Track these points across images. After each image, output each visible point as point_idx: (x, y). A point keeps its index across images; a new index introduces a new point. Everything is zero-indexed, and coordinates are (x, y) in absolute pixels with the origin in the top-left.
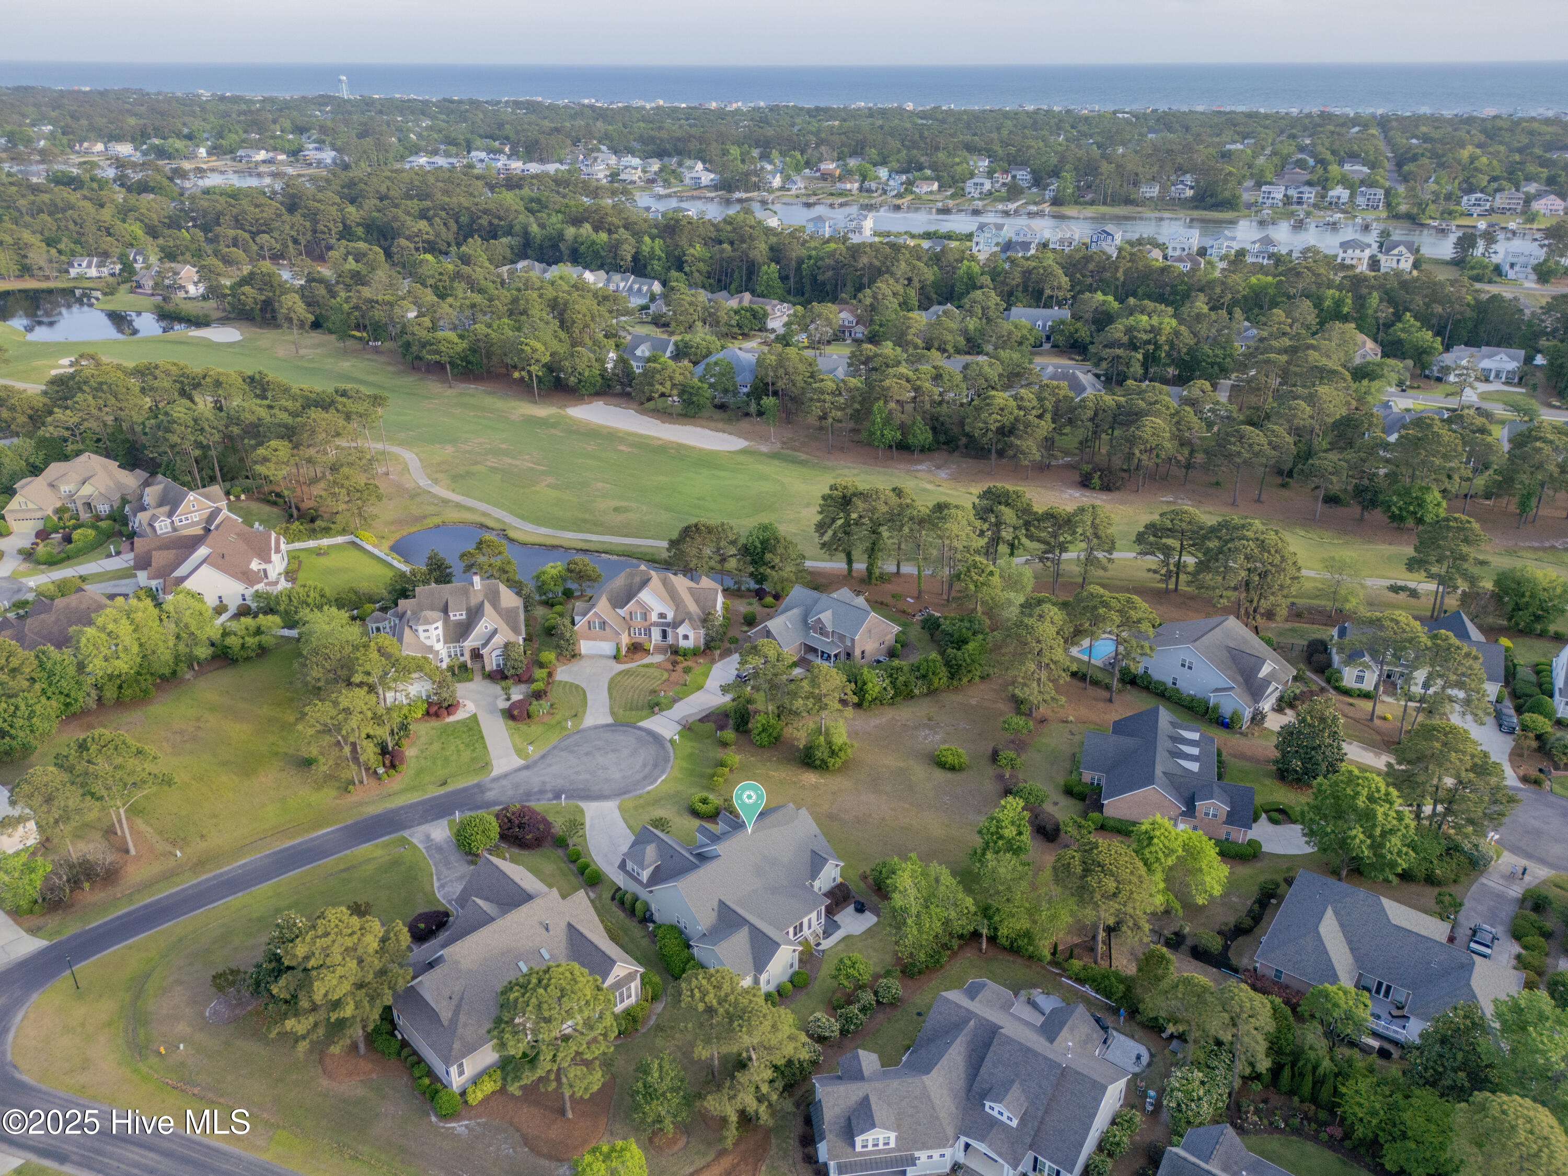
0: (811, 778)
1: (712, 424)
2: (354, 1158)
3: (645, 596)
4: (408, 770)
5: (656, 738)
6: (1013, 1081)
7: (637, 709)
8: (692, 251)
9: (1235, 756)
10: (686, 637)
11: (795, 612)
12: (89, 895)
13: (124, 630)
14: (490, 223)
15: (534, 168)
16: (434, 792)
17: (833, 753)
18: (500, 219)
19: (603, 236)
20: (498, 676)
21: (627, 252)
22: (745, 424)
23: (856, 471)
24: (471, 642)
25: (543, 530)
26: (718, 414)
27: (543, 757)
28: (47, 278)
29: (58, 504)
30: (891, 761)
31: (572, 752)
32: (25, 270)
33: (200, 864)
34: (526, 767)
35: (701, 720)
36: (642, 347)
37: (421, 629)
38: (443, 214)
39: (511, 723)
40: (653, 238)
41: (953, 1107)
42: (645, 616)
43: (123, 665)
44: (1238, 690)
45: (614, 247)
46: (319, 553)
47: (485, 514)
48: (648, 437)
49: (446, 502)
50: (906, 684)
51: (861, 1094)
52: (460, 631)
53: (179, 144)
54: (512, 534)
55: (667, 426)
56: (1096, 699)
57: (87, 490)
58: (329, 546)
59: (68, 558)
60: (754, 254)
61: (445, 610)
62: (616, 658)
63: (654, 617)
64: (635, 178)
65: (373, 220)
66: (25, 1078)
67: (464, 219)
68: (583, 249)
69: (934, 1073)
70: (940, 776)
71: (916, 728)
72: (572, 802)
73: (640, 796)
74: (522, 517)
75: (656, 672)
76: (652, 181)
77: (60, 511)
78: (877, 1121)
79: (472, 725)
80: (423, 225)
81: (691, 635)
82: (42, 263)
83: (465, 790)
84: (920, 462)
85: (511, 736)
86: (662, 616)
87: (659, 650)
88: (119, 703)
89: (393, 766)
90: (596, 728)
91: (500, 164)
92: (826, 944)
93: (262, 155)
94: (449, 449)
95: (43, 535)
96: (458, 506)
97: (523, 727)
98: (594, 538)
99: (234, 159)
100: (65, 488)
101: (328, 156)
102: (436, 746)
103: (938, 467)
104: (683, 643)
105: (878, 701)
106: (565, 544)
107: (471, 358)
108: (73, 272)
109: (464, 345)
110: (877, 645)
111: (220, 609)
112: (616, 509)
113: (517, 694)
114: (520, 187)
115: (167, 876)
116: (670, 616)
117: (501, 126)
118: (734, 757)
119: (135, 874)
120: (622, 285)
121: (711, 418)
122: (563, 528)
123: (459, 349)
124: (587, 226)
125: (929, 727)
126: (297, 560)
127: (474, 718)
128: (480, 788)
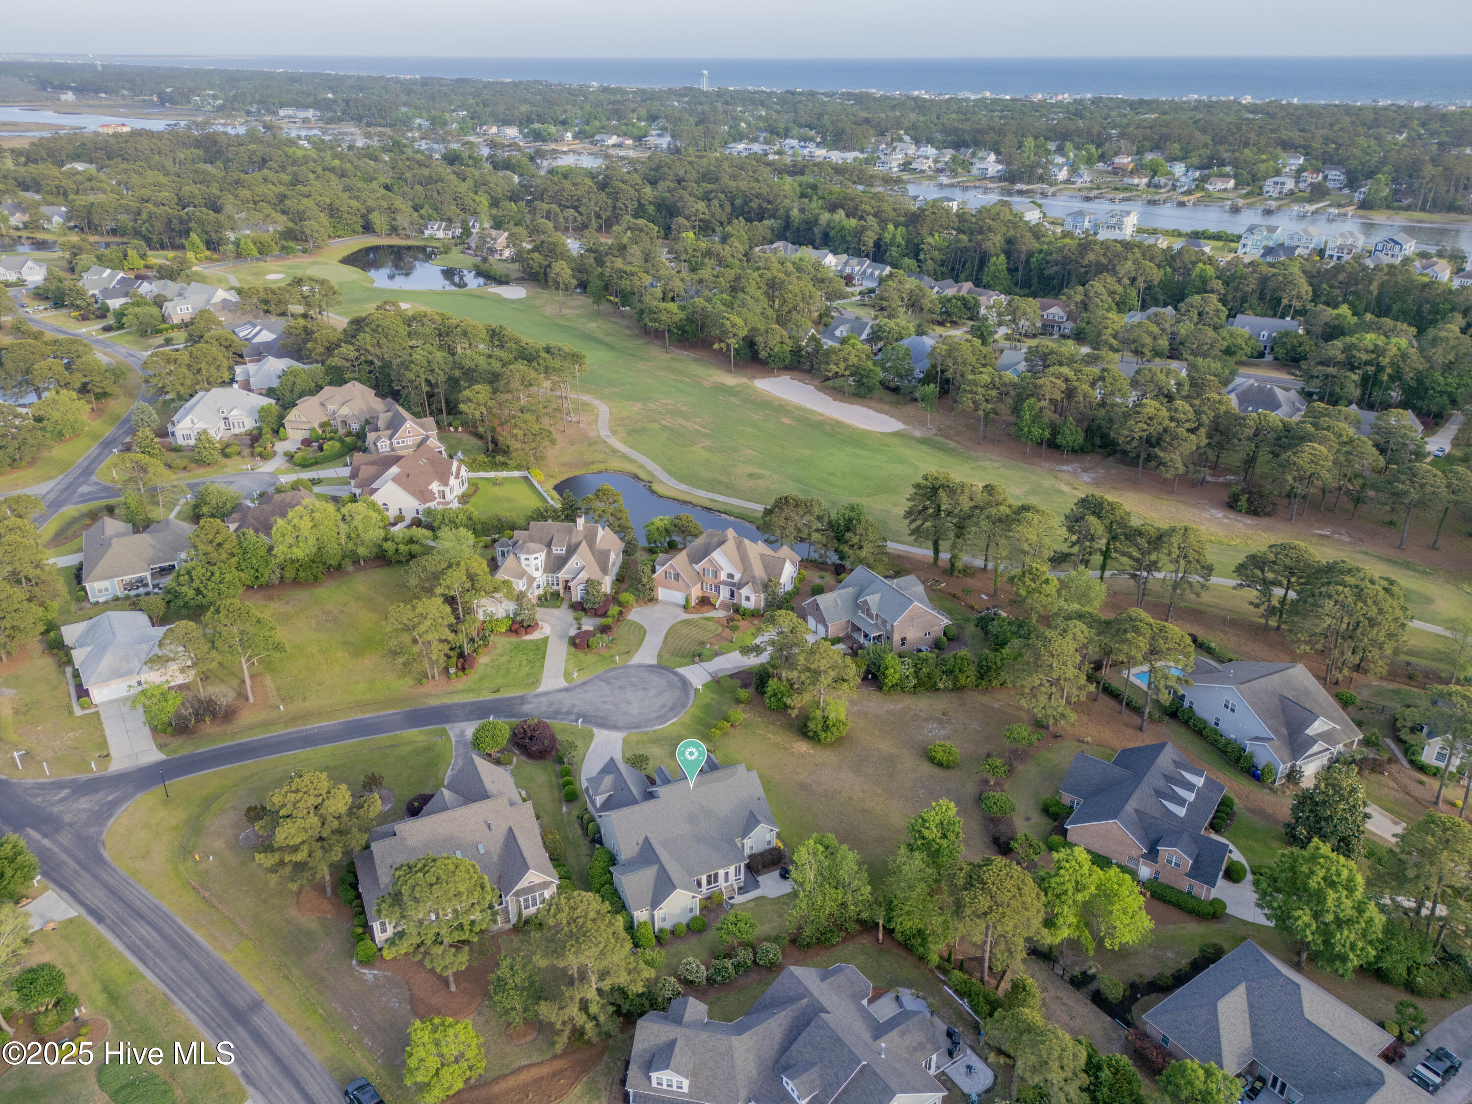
0: (803, 747)
1: (879, 406)
2: (286, 977)
3: (717, 555)
4: (473, 675)
5: (685, 683)
6: (815, 1064)
7: (683, 656)
8: (930, 240)
9: (1252, 811)
10: (748, 599)
11: (850, 590)
12: (209, 727)
13: (305, 524)
14: (760, 205)
15: (836, 156)
16: (486, 696)
17: (826, 728)
18: (769, 202)
19: (853, 222)
20: (579, 607)
21: (870, 238)
22: (910, 409)
23: (997, 465)
24: (563, 575)
25: (683, 487)
26: (889, 396)
27: (584, 683)
28: (408, 237)
29: (325, 419)
30: (885, 746)
31: (609, 683)
32: (394, 230)
33: (294, 719)
34: (566, 690)
35: (731, 676)
36: (841, 328)
37: (523, 557)
38: (722, 196)
39: (573, 649)
40: (896, 227)
41: (754, 1073)
42: (716, 574)
43: (298, 553)
44: (1277, 742)
45: (859, 233)
46: (495, 482)
47: (642, 467)
48: (814, 412)
49: (615, 451)
50: (929, 676)
51: (671, 1036)
52: (556, 564)
53: (552, 129)
54: (656, 487)
55: (837, 403)
56: (1127, 725)
57: (345, 411)
58: (504, 479)
59: (317, 463)
60: (988, 245)
61: (549, 545)
62: (685, 608)
63: (723, 576)
64: (925, 167)
65: (664, 200)
66: (106, 854)
67: (738, 202)
68: (832, 233)
69: (746, 1036)
70: (927, 768)
71: (926, 720)
72: (588, 726)
73: (647, 733)
74: (670, 473)
75: (712, 626)
76: (940, 171)
77: (323, 425)
78: (672, 1064)
79: (541, 647)
80: (701, 206)
81: (753, 597)
82: (406, 225)
83: (510, 699)
84: (1067, 462)
85: (567, 661)
86: (731, 576)
87: (724, 606)
88: (295, 582)
89: (463, 669)
90: (640, 666)
91: (806, 152)
92: (739, 899)
93: (614, 140)
94: (639, 406)
95: (306, 442)
96: (625, 457)
97: (581, 655)
98: (721, 498)
99: (592, 143)
100: (331, 407)
101: (665, 142)
102: (505, 659)
103: (1085, 470)
104: (745, 604)
105: (899, 687)
106: (694, 501)
107: (688, 328)
108: (427, 233)
109: (682, 315)
110: (921, 634)
111: (400, 519)
112: (751, 476)
113: (589, 624)
114: (802, 173)
115: (267, 724)
116: (737, 577)
117: (820, 116)
118: (739, 714)
119: (247, 717)
120: (857, 268)
121: (881, 400)
122: (699, 487)
123: (676, 319)
124: (841, 213)
125: (939, 722)
126: (474, 487)
127: (546, 640)
128: (522, 700)
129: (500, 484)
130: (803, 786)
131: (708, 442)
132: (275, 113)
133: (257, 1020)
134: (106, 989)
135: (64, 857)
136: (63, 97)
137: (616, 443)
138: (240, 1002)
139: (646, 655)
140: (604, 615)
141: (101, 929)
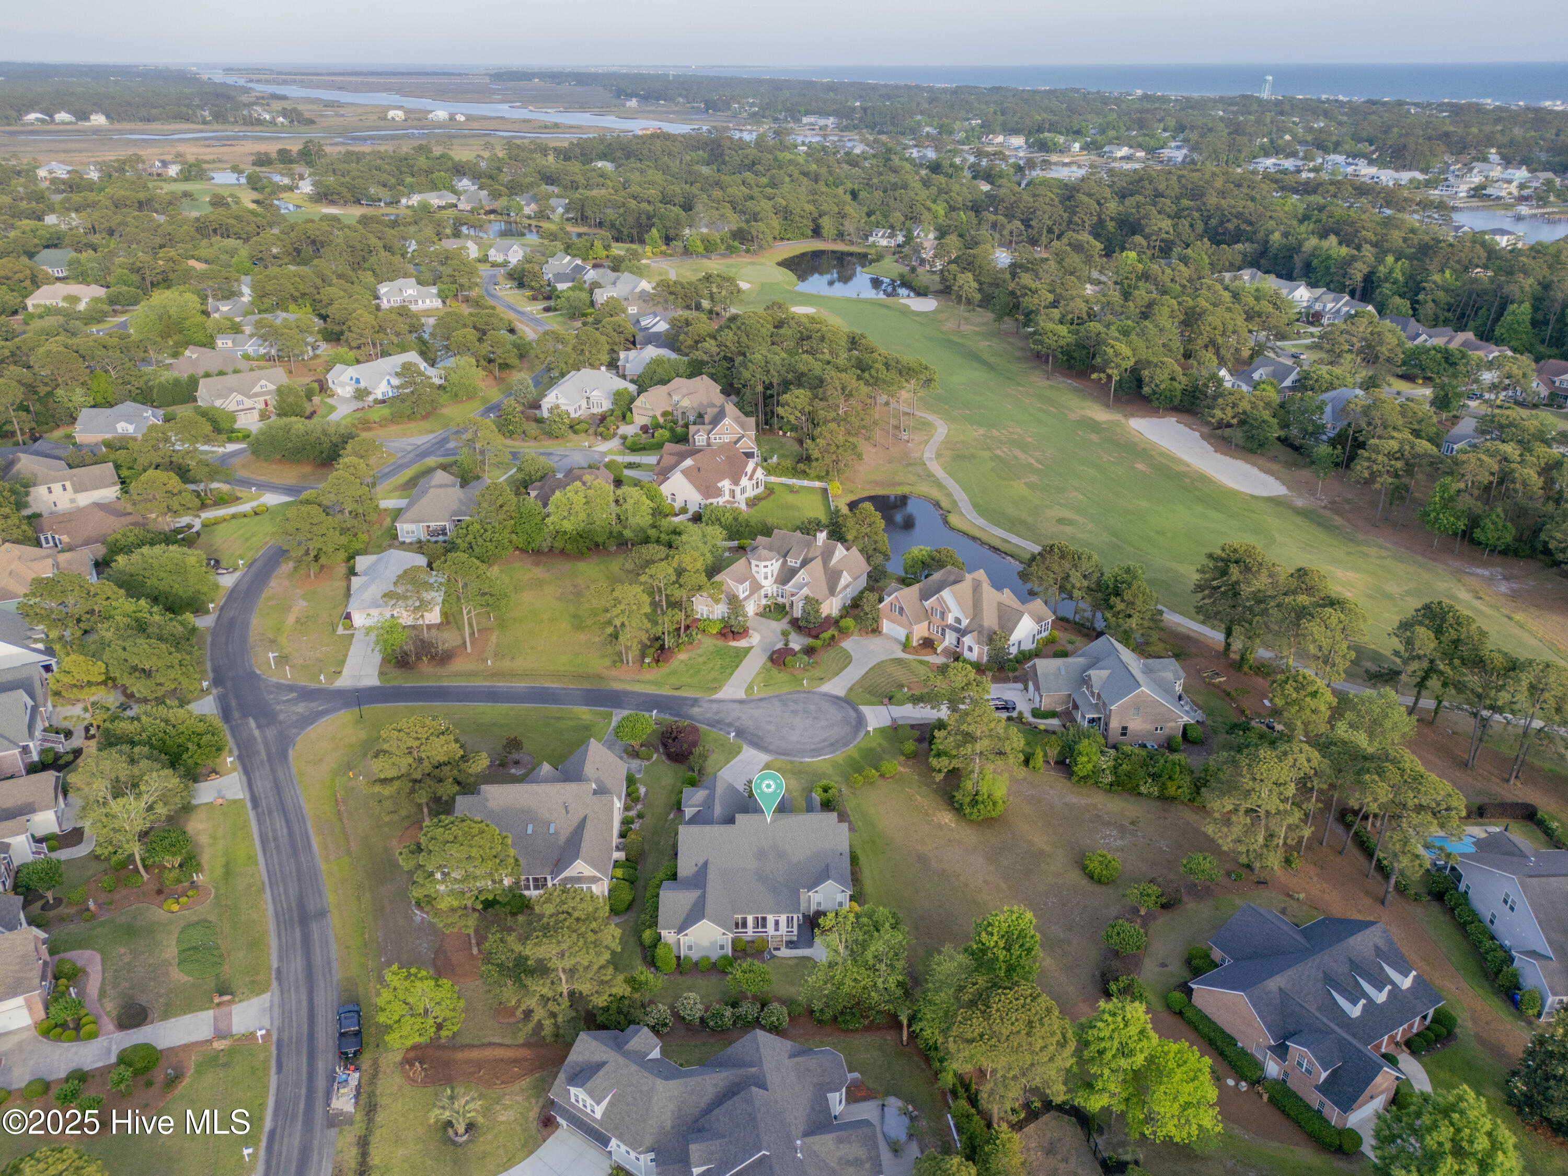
0: (946, 818)
1: (1269, 465)
3: (946, 594)
4: (665, 669)
6: (724, 1137)
7: (875, 695)
10: (970, 649)
11: (1081, 660)
12: (426, 667)
15: (1387, 177)
16: (666, 691)
19: (1344, 251)
20: (795, 623)
21: (1358, 272)
22: (1306, 474)
23: (1384, 553)
25: (981, 522)
27: (761, 700)
28: (852, 243)
29: (670, 409)
30: (1040, 840)
31: (785, 705)
32: (841, 235)
33: (495, 675)
34: (741, 702)
35: (913, 727)
36: (1261, 371)
37: (754, 563)
38: (1196, 214)
39: (769, 664)
42: (943, 614)
43: (566, 526)
44: (1554, 964)
45: (1348, 264)
46: (792, 490)
47: (949, 495)
48: (1180, 461)
49: (930, 475)
51: (604, 1059)
53: (1061, 139)
54: (953, 519)
55: (1218, 455)
57: (686, 403)
58: (802, 487)
59: (644, 449)
61: (785, 556)
62: (906, 646)
63: (950, 620)
66: (291, 753)
67: (1213, 222)
68: (1315, 262)
70: (1075, 877)
71: (1108, 824)
72: (740, 741)
73: (791, 762)
74: (976, 506)
75: (922, 670)
77: (665, 414)
79: (740, 655)
81: (976, 649)
82: (852, 230)
83: (686, 699)
84: (1485, 565)
85: (758, 674)
86: (958, 621)
87: (946, 652)
88: (562, 552)
90: (825, 695)
91: (1350, 169)
92: (784, 952)
93: (1124, 151)
94: (981, 431)
95: (645, 429)
96: (938, 484)
97: (774, 671)
98: (1015, 540)
99: (1099, 155)
100: (676, 398)
101: (1179, 155)
102: (701, 660)
103: (1506, 578)
105: (1091, 779)
106: (984, 537)
107: (1076, 355)
108: (871, 239)
109: (1071, 339)
110: (1149, 727)
111: (684, 510)
112: (1061, 521)
113: (797, 643)
115: (470, 674)
116: (965, 622)
118: (895, 766)
119: (458, 665)
120: (1329, 306)
121: (1275, 459)
122: (998, 524)
123: (1062, 342)
124: (1333, 239)
125: (1122, 830)
126: (770, 491)
127: (748, 650)
128: (695, 702)
129: (797, 492)
131: (1034, 479)
132: (799, 121)
133: (314, 927)
134: (227, 866)
135: (261, 748)
136: (628, 104)
137: (936, 469)
138: (311, 907)
139: (837, 686)
140: (816, 637)
141: (252, 814)
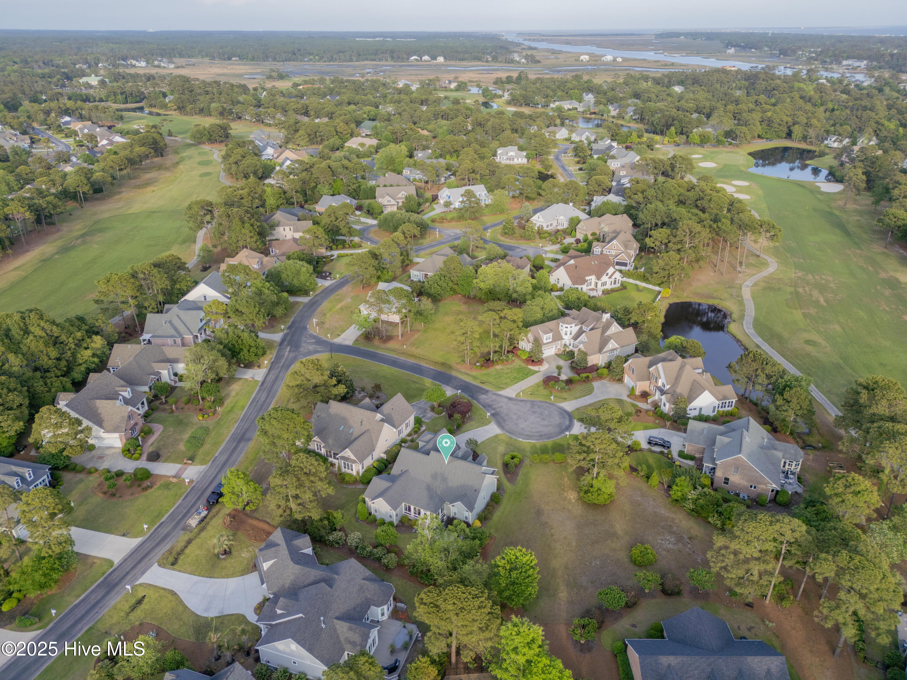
0: (573, 495)
3: (660, 367)
4: (484, 371)
5: (566, 429)
16: (476, 383)
25: (750, 331)
27: (522, 401)
28: (811, 143)
30: (620, 527)
31: (533, 407)
32: (805, 138)
33: (403, 353)
34: (510, 399)
37: (564, 324)
39: (541, 382)
46: (638, 289)
47: (743, 311)
49: (739, 295)
57: (607, 228)
61: (583, 323)
62: (631, 393)
63: (660, 383)
66: (293, 364)
70: (622, 554)
72: (492, 419)
75: (631, 410)
79: (529, 374)
81: (668, 405)
82: (813, 136)
83: (483, 389)
86: (663, 385)
89: (483, 366)
90: (560, 408)
94: (799, 274)
95: (578, 241)
97: (542, 388)
102: (506, 371)
104: (662, 407)
108: (826, 143)
110: (746, 484)
113: (566, 375)
116: (666, 387)
119: (391, 345)
126: (623, 287)
127: (536, 372)
128: (486, 392)
129: (641, 291)
130: (539, 513)
133: (242, 444)
134: (233, 407)
135: (283, 360)
137: (746, 293)
138: (247, 436)
139: (569, 406)
140: (579, 375)
141: (258, 388)
